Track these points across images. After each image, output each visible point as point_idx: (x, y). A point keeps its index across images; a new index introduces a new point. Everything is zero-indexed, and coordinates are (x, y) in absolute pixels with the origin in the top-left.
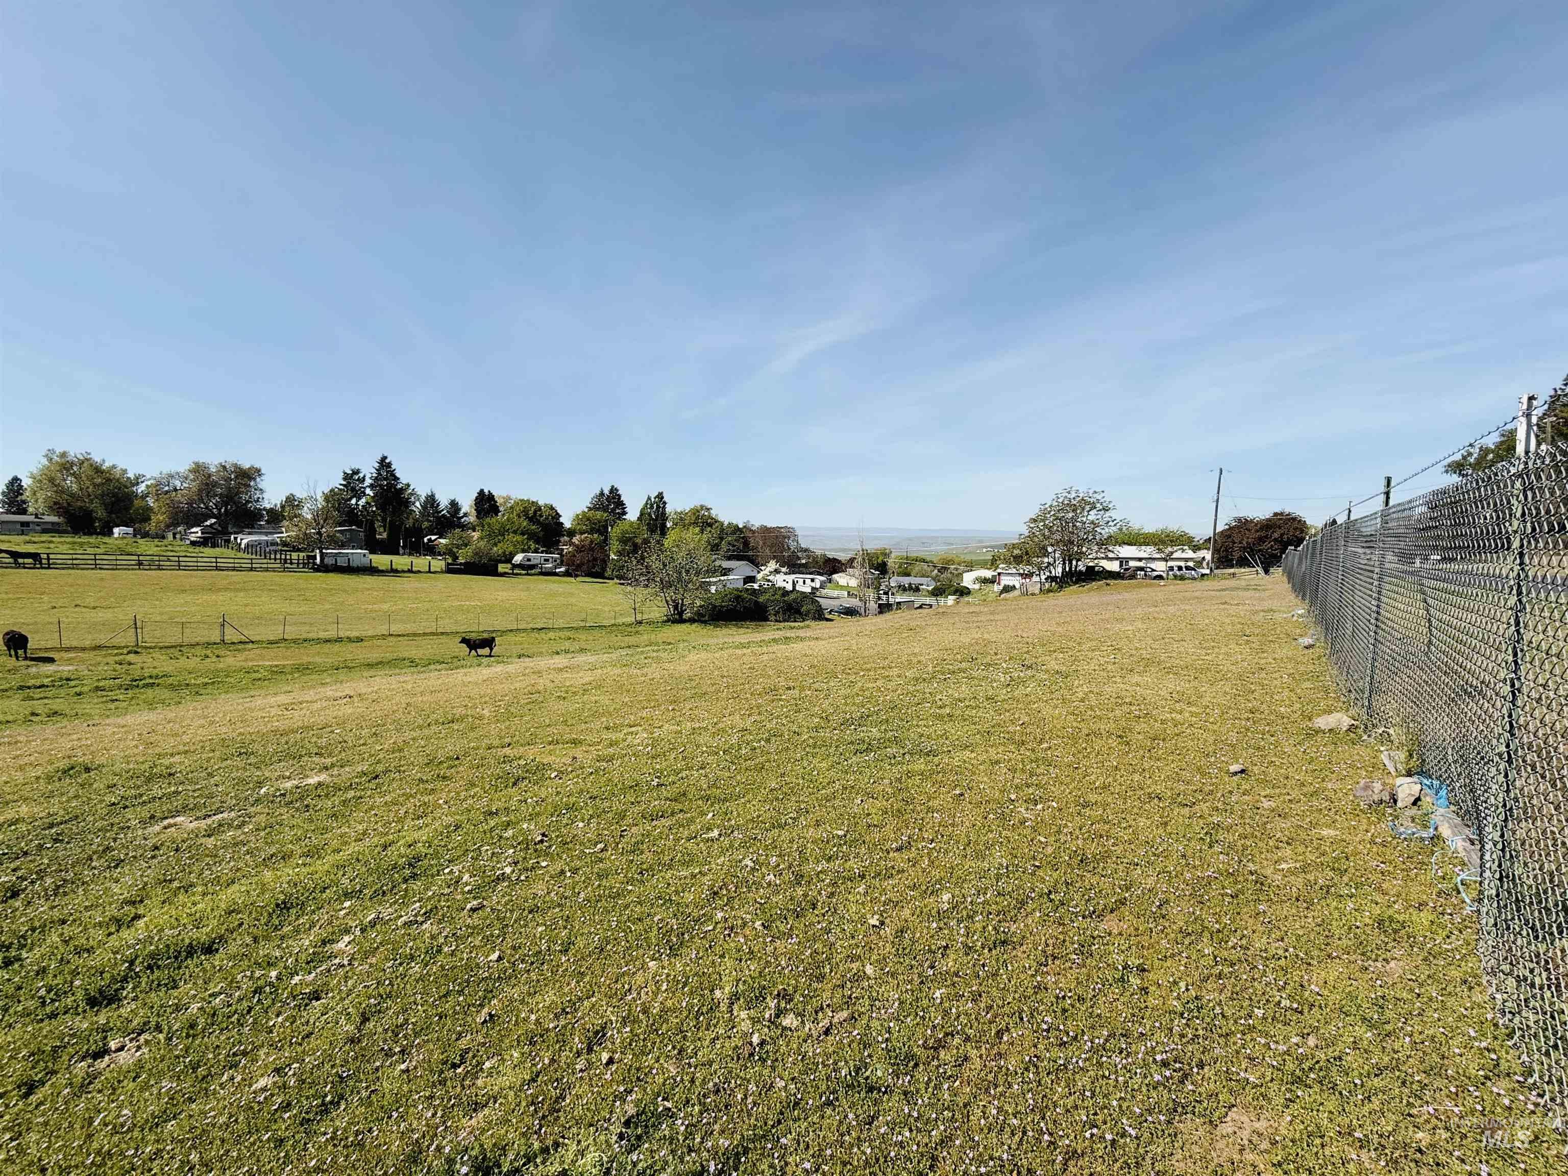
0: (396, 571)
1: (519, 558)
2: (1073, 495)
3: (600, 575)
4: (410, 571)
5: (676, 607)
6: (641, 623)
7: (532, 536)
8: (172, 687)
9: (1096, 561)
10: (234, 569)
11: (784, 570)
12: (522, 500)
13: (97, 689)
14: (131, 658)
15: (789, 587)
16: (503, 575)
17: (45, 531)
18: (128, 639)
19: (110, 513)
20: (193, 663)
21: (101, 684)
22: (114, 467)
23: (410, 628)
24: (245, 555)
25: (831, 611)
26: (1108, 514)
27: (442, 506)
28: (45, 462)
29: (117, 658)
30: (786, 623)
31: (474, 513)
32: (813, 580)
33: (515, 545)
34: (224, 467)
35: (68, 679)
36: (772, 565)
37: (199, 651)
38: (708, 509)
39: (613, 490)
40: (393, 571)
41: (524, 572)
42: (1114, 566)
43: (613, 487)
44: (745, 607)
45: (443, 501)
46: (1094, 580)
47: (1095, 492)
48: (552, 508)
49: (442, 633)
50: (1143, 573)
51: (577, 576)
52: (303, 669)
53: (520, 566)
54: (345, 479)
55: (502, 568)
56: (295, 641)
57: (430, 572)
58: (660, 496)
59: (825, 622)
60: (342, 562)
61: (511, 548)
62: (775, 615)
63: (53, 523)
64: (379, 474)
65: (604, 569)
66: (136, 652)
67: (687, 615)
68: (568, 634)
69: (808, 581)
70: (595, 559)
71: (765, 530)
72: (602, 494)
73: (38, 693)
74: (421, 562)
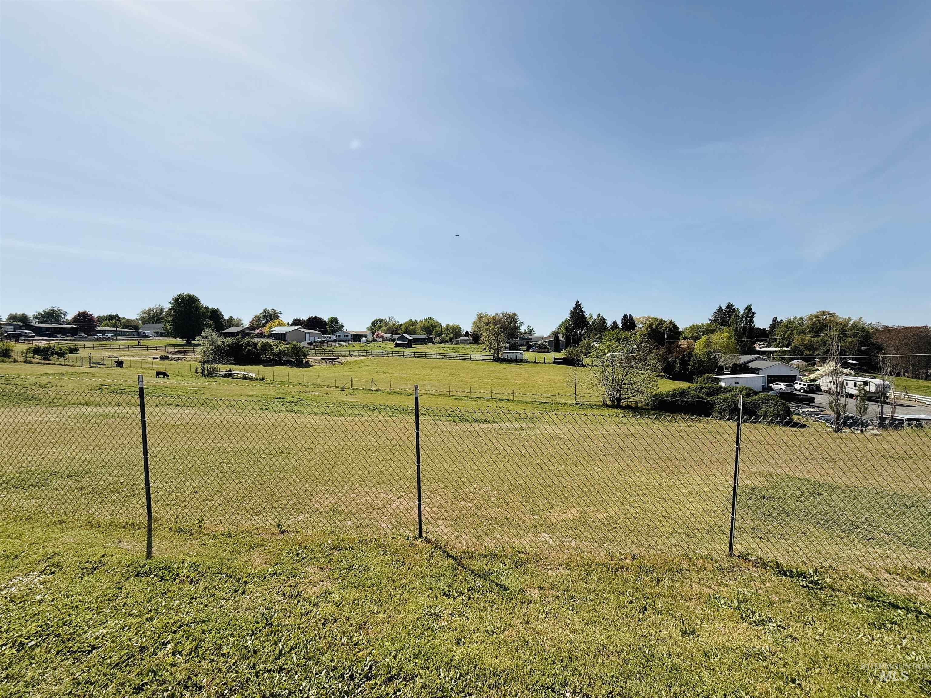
4: (535, 362)
6: (578, 404)
18: (349, 385)
32: (866, 384)
39: (730, 306)
43: (728, 303)
45: (609, 321)
48: (671, 322)
57: (545, 363)
64: (575, 310)
69: (860, 384)
72: (720, 309)
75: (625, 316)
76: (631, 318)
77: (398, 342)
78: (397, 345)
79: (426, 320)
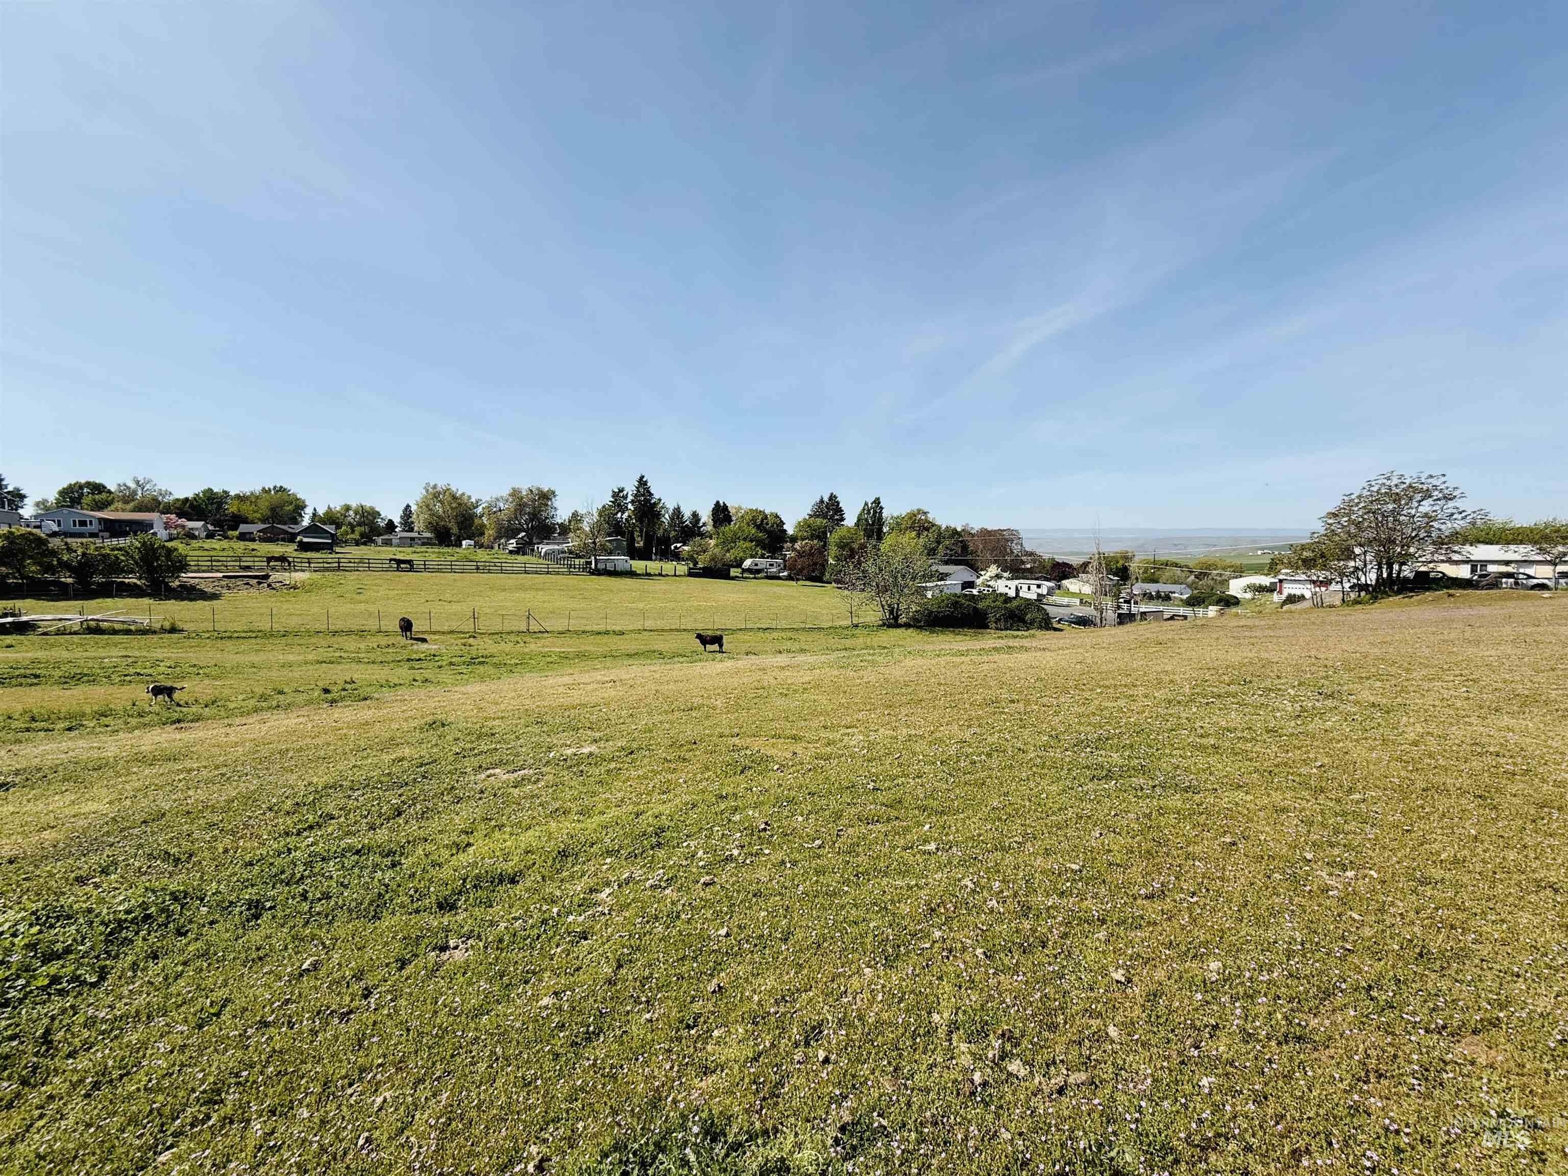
0: (649, 575)
1: (747, 563)
2: (1395, 481)
3: (819, 579)
4: (660, 575)
5: (891, 612)
6: (857, 626)
7: (759, 543)
8: (496, 666)
9: (1431, 565)
10: (536, 573)
11: (1006, 575)
12: (751, 510)
13: (451, 664)
14: (471, 641)
15: (1012, 593)
16: (733, 578)
17: (423, 544)
18: (469, 627)
19: (460, 529)
20: (508, 647)
21: (454, 660)
22: (463, 494)
23: (660, 624)
24: (544, 562)
25: (1060, 620)
26: (1451, 504)
27: (685, 518)
28: (424, 492)
29: (463, 641)
30: (1008, 632)
31: (711, 523)
32: (1039, 586)
33: (744, 551)
34: (531, 491)
35: (434, 656)
36: (993, 570)
37: (513, 638)
38: (925, 513)
39: (832, 497)
40: (648, 575)
41: (752, 576)
42: (1464, 572)
43: (832, 494)
44: (963, 614)
45: (687, 514)
46: (1428, 589)
47: (1431, 476)
48: (777, 516)
49: (685, 630)
50: (1512, 580)
51: (798, 580)
52: (582, 656)
53: (749, 570)
54: (613, 497)
55: (734, 572)
56: (576, 632)
57: (675, 575)
58: (877, 501)
59: (1052, 632)
60: (610, 567)
61: (742, 554)
62: (996, 622)
63: (428, 538)
64: (638, 491)
65: (823, 574)
66: (474, 637)
67: (903, 620)
68: (790, 634)
69: (1034, 588)
70: (815, 564)
71: (985, 533)
72: (822, 501)
73: (417, 665)
74: (669, 567)
75: (718, 502)
76: (725, 508)
77: (305, 540)
78: (304, 547)
79: (266, 491)
